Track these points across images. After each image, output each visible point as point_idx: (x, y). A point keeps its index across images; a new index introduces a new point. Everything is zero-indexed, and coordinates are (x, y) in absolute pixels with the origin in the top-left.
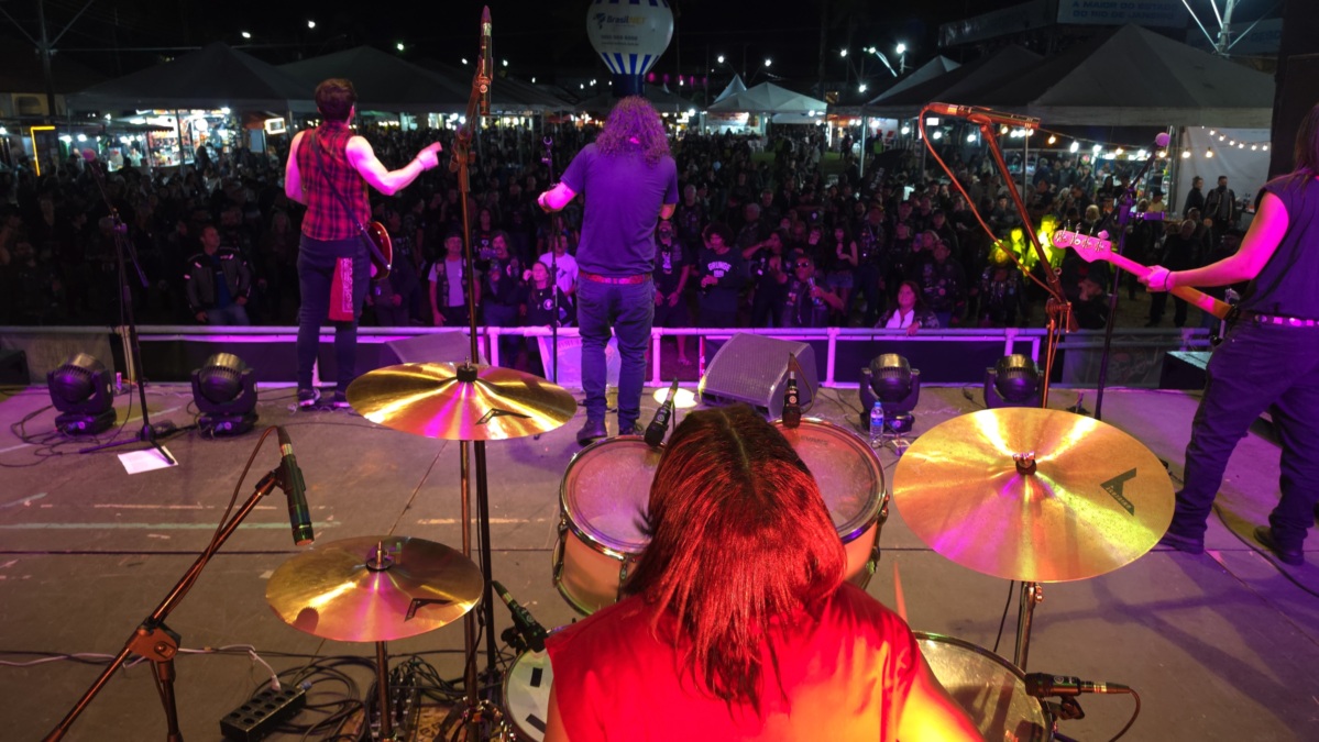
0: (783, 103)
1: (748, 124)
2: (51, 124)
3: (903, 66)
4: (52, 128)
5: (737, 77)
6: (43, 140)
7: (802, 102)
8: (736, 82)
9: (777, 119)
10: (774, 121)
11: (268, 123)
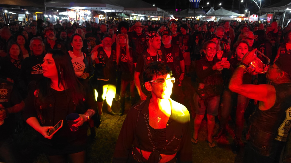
0: (227, 13)
1: (214, 20)
2: (42, 12)
3: (261, 4)
4: (42, 13)
5: (212, 8)
6: (39, 16)
7: (232, 13)
8: (212, 9)
9: (222, 18)
10: (221, 19)
11: (99, 16)
